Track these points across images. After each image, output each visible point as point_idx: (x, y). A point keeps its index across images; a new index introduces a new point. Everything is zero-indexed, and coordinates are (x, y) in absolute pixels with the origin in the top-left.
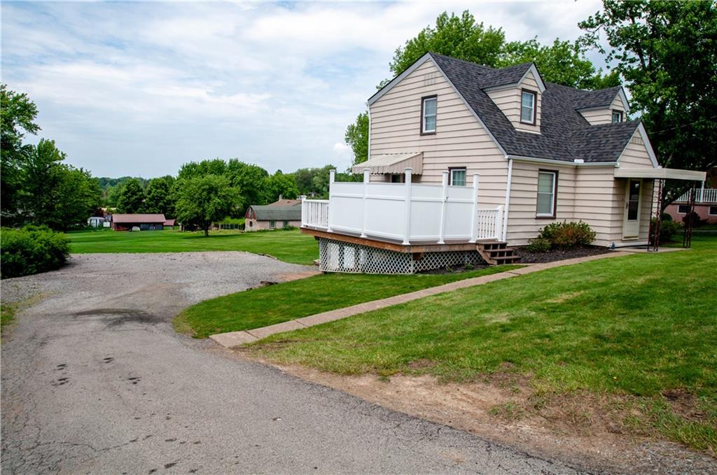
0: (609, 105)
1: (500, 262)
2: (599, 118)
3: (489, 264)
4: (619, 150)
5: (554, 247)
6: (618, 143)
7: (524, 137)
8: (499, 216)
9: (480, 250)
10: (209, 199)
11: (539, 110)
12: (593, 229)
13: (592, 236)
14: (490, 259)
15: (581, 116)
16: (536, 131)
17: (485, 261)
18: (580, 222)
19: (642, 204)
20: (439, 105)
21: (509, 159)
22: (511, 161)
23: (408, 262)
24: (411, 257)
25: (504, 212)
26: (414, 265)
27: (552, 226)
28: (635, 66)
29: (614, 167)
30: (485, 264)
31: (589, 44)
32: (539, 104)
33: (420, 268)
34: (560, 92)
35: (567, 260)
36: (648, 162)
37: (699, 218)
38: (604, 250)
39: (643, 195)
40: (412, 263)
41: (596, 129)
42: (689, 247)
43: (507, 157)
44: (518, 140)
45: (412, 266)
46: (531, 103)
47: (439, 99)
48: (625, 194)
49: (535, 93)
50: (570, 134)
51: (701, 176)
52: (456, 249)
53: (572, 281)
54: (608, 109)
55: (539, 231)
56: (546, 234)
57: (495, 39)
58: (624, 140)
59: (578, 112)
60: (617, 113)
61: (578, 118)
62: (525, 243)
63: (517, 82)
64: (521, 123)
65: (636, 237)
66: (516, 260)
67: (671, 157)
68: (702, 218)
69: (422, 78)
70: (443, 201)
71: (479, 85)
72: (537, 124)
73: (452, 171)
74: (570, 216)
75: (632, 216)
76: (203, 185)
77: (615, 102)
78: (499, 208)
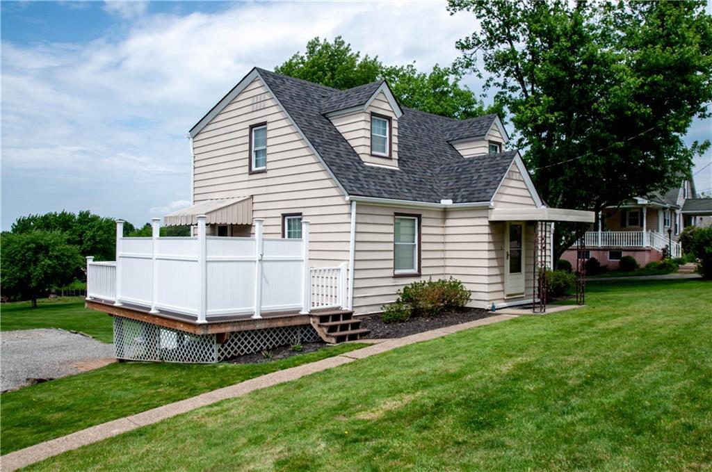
0: (484, 135)
1: (340, 339)
2: (472, 150)
3: (326, 343)
4: (493, 187)
5: (416, 313)
6: (492, 179)
7: (375, 173)
8: (342, 276)
9: (314, 322)
10: (36, 261)
11: (395, 140)
12: (467, 287)
13: (466, 296)
14: (327, 336)
15: (454, 148)
16: (393, 165)
17: (321, 338)
18: (451, 278)
19: (526, 253)
20: (270, 134)
21: (351, 201)
22: (354, 204)
23: (211, 346)
24: (215, 339)
25: (348, 270)
26: (219, 351)
27: (415, 286)
28: (517, 95)
29: (488, 208)
30: (322, 342)
31: (467, 67)
32: (395, 132)
33: (229, 353)
34: (429, 121)
35: (430, 332)
36: (530, 201)
37: (599, 263)
38: (482, 313)
39: (527, 241)
40: (216, 347)
41: (468, 162)
42: (583, 304)
43: (348, 198)
44: (366, 176)
45: (216, 351)
46: (385, 131)
47: (269, 127)
48: (504, 242)
49: (390, 119)
50: (438, 169)
51: (589, 217)
52: (280, 324)
53: (416, 370)
54: (484, 140)
55: (397, 294)
56: (407, 296)
57: (370, 68)
58: (498, 175)
59: (451, 145)
60: (494, 146)
61: (450, 151)
62: (377, 310)
63: (364, 104)
64: (372, 155)
65: (523, 294)
66: (363, 335)
67: (561, 196)
68: (602, 264)
69: (250, 102)
70: (257, 260)
71: (320, 109)
72: (393, 157)
73: (286, 218)
74: (440, 271)
75: (516, 268)
76: (28, 243)
77: (490, 132)
78: (342, 265)
